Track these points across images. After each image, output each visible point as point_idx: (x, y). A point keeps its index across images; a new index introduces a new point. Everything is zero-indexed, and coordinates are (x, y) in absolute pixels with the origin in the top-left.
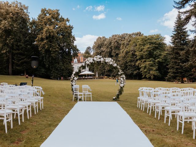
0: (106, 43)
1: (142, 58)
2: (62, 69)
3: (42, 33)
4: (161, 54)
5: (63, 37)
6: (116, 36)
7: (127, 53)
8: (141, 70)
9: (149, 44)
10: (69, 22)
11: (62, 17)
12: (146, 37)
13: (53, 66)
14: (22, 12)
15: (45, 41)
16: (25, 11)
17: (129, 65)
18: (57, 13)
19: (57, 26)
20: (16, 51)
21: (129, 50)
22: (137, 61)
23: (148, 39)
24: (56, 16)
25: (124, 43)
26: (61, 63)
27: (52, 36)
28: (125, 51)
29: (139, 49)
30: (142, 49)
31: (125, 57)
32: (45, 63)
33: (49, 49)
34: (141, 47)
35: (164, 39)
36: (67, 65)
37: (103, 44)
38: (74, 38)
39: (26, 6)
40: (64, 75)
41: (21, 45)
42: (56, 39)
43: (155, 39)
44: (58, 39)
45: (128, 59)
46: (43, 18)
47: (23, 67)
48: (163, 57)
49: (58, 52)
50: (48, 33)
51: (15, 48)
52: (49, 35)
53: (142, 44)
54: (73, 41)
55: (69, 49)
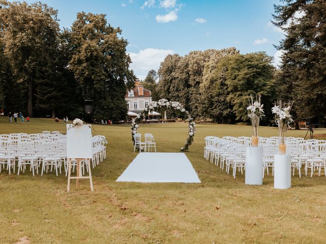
0: (179, 64)
1: (235, 89)
2: (110, 107)
3: (80, 52)
4: (266, 84)
5: (112, 58)
6: (195, 53)
7: (212, 82)
8: (234, 108)
9: (246, 68)
10: (120, 34)
11: (109, 26)
12: (242, 57)
13: (96, 103)
14: (48, 19)
15: (85, 65)
16: (53, 17)
17: (216, 101)
18: (103, 20)
19: (102, 41)
20: (39, 80)
21: (216, 76)
22: (228, 94)
23: (246, 60)
24: (100, 24)
25: (208, 66)
26: (109, 99)
27: (95, 56)
28: (209, 79)
29: (231, 75)
30: (236, 75)
31: (209, 88)
32: (84, 98)
33: (91, 77)
34: (235, 72)
35: (270, 60)
36: (119, 102)
37: (175, 66)
38: (129, 58)
39: (54, 9)
40: (114, 116)
41: (47, 71)
42: (100, 61)
43: (256, 61)
44: (104, 61)
45: (215, 90)
46: (80, 27)
47: (50, 104)
48: (269, 88)
49: (104, 81)
50: (89, 52)
51: (37, 75)
52: (91, 54)
53: (236, 69)
54: (128, 64)
55: (122, 77)
